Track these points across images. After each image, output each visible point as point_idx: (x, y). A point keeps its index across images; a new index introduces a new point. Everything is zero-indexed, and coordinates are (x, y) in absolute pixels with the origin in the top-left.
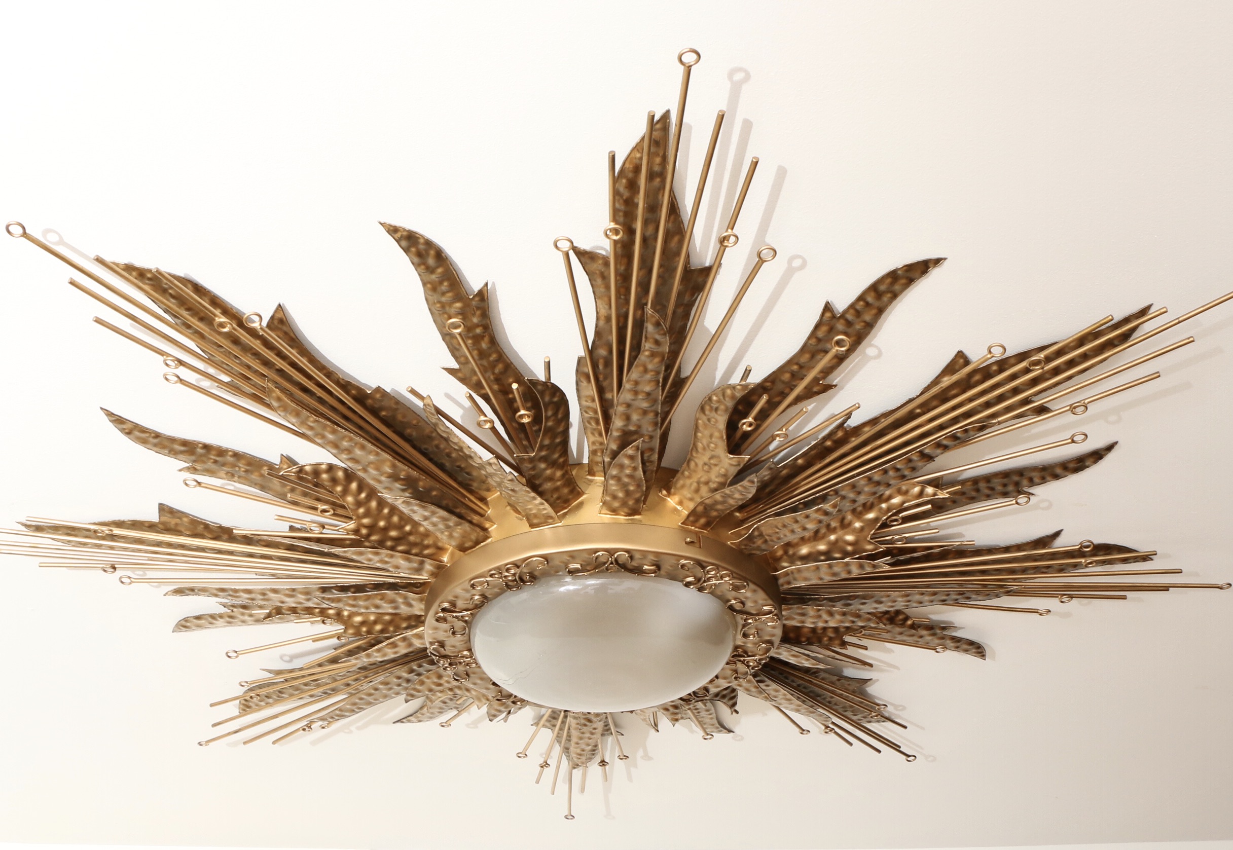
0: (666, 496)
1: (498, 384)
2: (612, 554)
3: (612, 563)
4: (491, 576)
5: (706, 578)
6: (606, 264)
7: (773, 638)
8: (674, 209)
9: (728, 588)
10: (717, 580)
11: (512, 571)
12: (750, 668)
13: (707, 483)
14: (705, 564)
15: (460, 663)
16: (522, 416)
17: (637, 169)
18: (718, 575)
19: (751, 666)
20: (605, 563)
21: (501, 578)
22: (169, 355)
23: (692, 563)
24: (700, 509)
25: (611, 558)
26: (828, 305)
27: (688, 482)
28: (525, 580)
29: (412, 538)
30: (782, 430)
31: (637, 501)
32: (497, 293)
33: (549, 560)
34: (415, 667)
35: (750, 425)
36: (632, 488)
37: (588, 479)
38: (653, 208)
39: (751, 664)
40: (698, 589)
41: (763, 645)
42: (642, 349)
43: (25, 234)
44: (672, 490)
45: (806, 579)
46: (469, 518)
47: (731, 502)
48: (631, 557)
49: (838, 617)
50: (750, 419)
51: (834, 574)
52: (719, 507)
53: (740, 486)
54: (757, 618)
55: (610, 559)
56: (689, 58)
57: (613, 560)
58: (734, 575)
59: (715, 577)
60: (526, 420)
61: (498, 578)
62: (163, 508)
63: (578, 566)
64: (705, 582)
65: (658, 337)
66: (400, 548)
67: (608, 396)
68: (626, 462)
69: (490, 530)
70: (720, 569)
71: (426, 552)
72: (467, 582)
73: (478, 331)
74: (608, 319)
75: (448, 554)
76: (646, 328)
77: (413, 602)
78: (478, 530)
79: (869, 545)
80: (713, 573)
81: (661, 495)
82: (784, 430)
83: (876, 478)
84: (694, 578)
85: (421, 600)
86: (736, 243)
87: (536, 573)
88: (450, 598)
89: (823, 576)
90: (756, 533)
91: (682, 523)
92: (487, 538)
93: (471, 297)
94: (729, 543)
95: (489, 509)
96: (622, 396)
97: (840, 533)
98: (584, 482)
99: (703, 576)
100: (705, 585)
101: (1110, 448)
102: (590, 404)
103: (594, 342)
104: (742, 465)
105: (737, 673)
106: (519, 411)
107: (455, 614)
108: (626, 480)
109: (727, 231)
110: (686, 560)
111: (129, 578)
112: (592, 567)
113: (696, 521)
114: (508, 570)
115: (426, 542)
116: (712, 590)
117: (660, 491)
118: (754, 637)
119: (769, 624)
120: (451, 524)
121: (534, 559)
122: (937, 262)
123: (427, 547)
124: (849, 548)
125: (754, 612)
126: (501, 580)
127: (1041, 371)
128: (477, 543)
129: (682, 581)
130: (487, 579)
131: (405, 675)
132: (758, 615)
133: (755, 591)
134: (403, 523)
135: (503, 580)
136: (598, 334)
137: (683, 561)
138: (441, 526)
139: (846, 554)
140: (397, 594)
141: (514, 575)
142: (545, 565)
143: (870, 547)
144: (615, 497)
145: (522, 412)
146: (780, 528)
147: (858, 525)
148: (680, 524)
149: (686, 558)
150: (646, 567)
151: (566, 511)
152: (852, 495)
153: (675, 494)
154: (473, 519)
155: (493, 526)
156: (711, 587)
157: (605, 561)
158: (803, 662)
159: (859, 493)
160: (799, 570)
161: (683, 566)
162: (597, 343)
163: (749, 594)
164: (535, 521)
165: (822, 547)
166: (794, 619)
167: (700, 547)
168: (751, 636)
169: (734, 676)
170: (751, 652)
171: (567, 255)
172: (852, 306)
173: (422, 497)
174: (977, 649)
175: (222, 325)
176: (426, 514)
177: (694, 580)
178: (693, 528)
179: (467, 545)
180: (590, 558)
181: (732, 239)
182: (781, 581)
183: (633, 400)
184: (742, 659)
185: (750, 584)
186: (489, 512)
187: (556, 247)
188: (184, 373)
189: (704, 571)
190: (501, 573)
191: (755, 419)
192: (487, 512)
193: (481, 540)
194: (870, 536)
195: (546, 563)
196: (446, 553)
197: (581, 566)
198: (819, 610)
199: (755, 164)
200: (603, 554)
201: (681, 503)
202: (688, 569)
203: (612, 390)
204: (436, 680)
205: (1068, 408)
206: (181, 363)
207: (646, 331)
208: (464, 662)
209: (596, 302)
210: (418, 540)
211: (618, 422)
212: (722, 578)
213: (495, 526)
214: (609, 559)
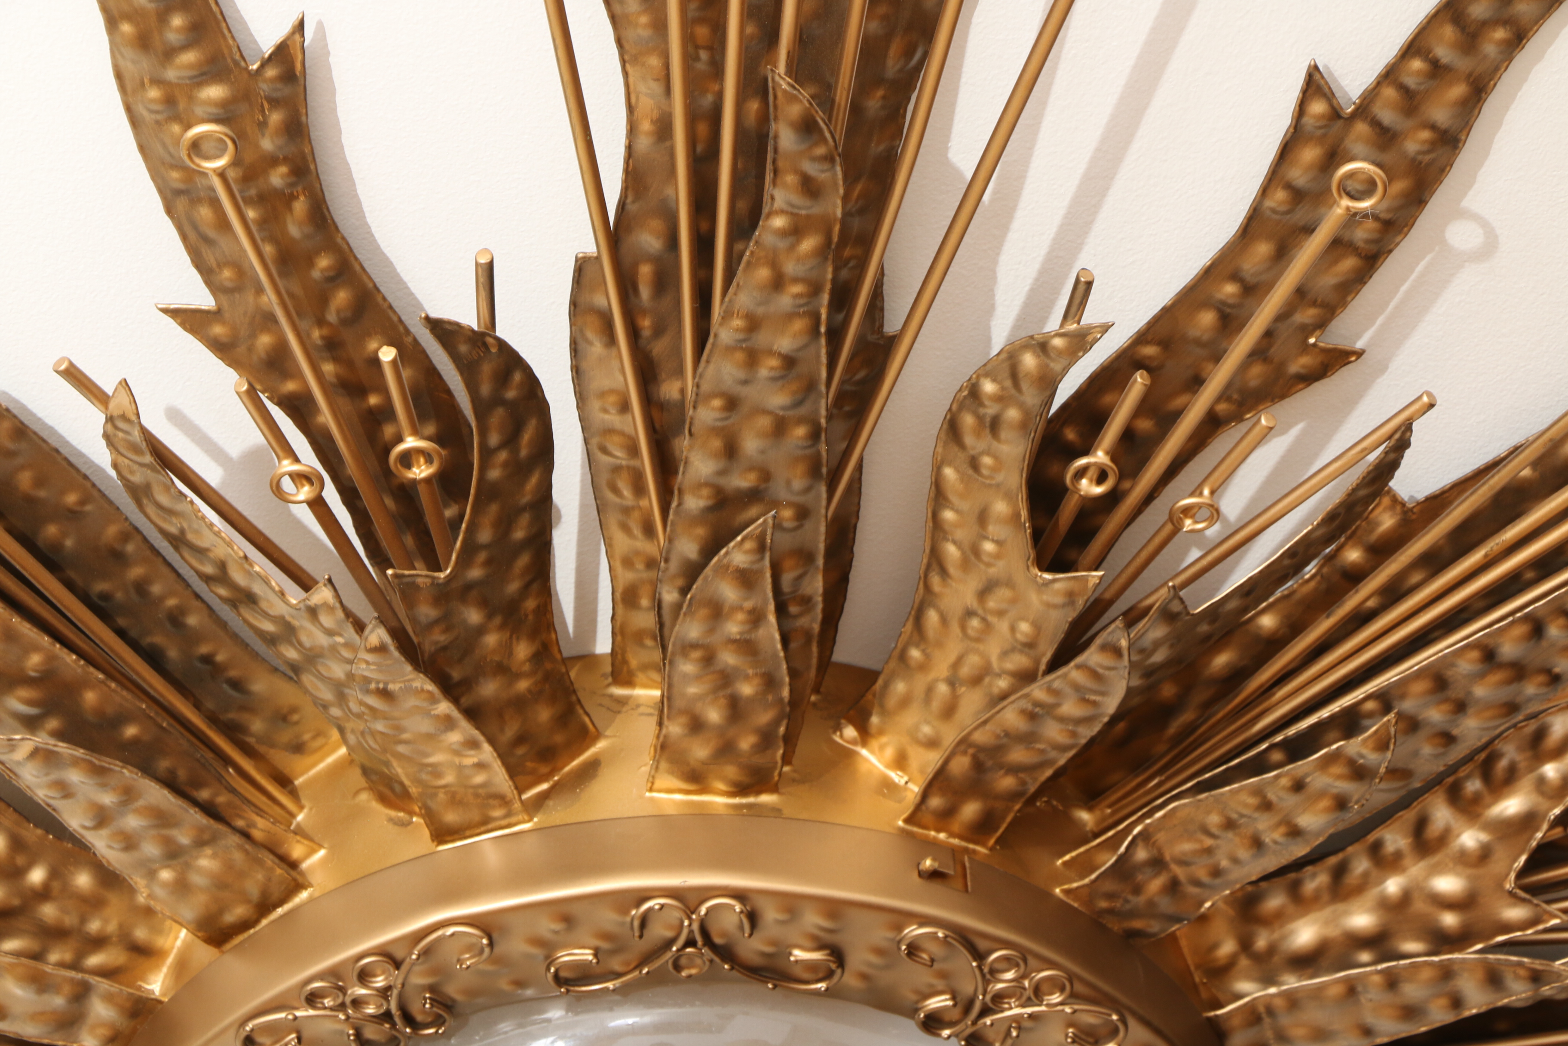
0: (854, 743)
1: (339, 358)
2: (692, 909)
3: (691, 943)
4: (312, 999)
5: (988, 997)
9: (1061, 1038)
10: (1023, 1007)
11: (380, 982)
13: (978, 679)
14: (982, 945)
16: (407, 459)
18: (1026, 983)
20: (671, 942)
21: (342, 1007)
23: (940, 935)
24: (960, 767)
25: (690, 918)
26: (1318, 78)
28: (419, 1018)
29: (48, 911)
30: (1204, 496)
33: (495, 936)
35: (1101, 478)
36: (747, 691)
37: (611, 697)
40: (966, 1040)
42: (766, 209)
44: (875, 721)
46: (238, 825)
47: (1057, 733)
48: (753, 918)
50: (1100, 458)
51: (1409, 1012)
52: (1019, 756)
53: (1081, 670)
55: (686, 923)
57: (695, 927)
58: (1079, 988)
59: (1015, 992)
60: (420, 475)
61: (331, 1009)
63: (586, 955)
64: (986, 1011)
65: (811, 169)
66: (13, 944)
68: (728, 593)
69: (303, 865)
70: (1032, 962)
71: (95, 960)
72: (232, 1032)
73: (278, 178)
74: (662, 128)
75: (165, 969)
76: (777, 143)
78: (268, 860)
80: (1011, 976)
81: (837, 737)
82: (1205, 493)
83: (1509, 649)
84: (954, 998)
87: (452, 990)
89: (1370, 1019)
91: (905, 822)
92: (298, 886)
93: (254, 67)
94: (1055, 890)
95: (301, 806)
96: (710, 372)
97: (1416, 869)
98: (602, 706)
99: (980, 990)
100: (988, 1022)
102: (615, 419)
103: (622, 204)
104: (1080, 605)
106: (400, 441)
108: (729, 659)
110: (921, 925)
112: (632, 958)
113: (947, 810)
114: (364, 976)
115: (94, 926)
116: (1009, 1041)
117: (837, 725)
121: (450, 930)
124: (1450, 920)
126: (342, 1017)
128: (265, 907)
129: (911, 1012)
130: (298, 1013)
134: (20, 860)
135: (348, 1018)
136: (634, 175)
137: (914, 931)
138: (151, 849)
139: (1441, 940)
141: (384, 992)
142: (482, 951)
145: (409, 441)
146: (1217, 834)
147: (1470, 839)
148: (899, 823)
149: (924, 920)
150: (799, 954)
151: (545, 785)
152: (1436, 716)
153: (881, 733)
154: (253, 829)
155: (313, 854)
156: (1009, 1034)
157: (669, 934)
160: (1294, 1001)
161: (913, 950)
162: (634, 203)
164: (452, 822)
165: (1362, 920)
167: (967, 894)
172: (1389, 79)
176: (108, 799)
177: (950, 1005)
178: (940, 832)
179: (237, 912)
180: (622, 924)
183: (744, 383)
185: (1132, 1023)
186: (300, 816)
189: (980, 967)
190: (343, 990)
191: (1115, 458)
192: (293, 814)
193: (276, 895)
195: (485, 941)
196: (158, 967)
197: (596, 955)
200: (662, 906)
202: (932, 961)
207: (776, 153)
210: (70, 920)
211: (699, 468)
212: (1038, 994)
213: (323, 853)
214: (682, 923)
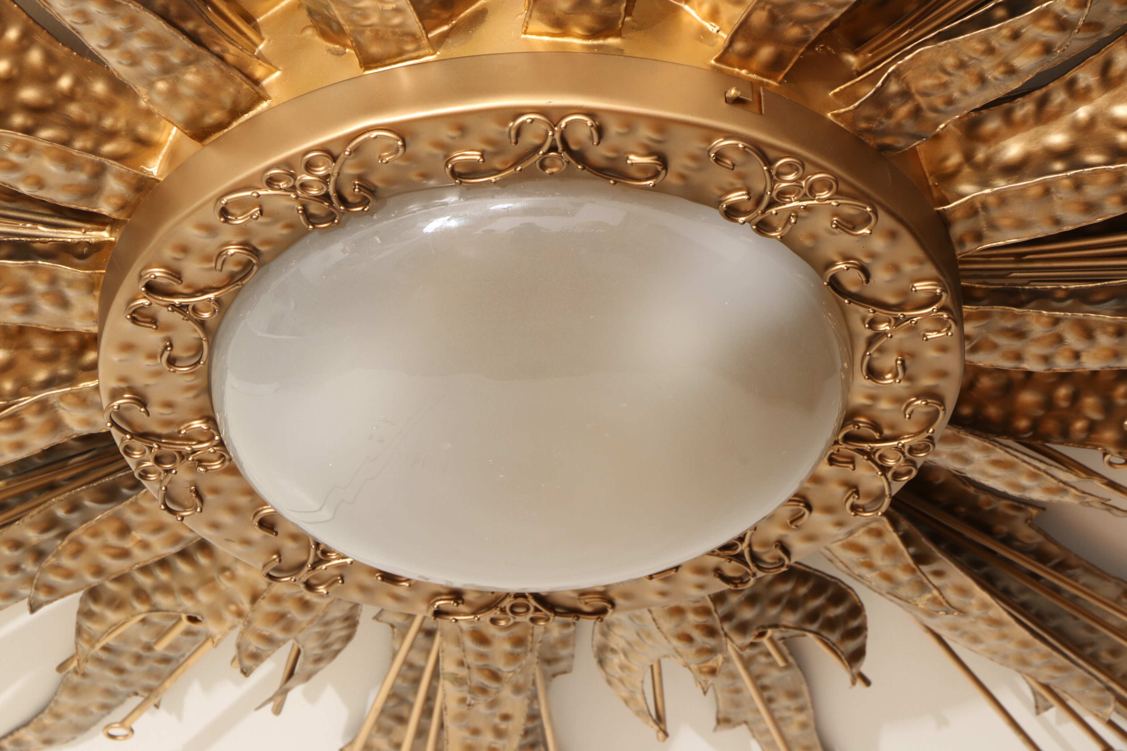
2: (555, 123)
3: (553, 148)
4: (271, 182)
5: (774, 193)
9: (828, 225)
10: (800, 201)
11: (321, 171)
12: (889, 475)
14: (771, 154)
15: (183, 456)
18: (803, 183)
19: (890, 468)
20: (539, 147)
21: (293, 188)
23: (740, 146)
25: (553, 130)
28: (350, 199)
29: (74, 110)
33: (407, 139)
34: (61, 513)
39: (891, 462)
40: (757, 225)
41: (919, 402)
45: (1021, 224)
46: (216, 50)
48: (600, 130)
49: (1105, 340)
51: (1090, 207)
54: (899, 314)
55: (550, 133)
57: (557, 136)
58: (843, 187)
59: (795, 189)
61: (285, 190)
63: (475, 156)
64: (772, 204)
69: (264, 82)
70: (808, 167)
71: (108, 148)
72: (211, 204)
75: (161, 157)
77: (71, 294)
78: (238, 77)
80: (792, 178)
84: (748, 194)
85: (91, 286)
87: (375, 179)
88: (168, 254)
89: (1059, 213)
90: (895, 89)
91: (716, 61)
92: (260, 98)
94: (828, 113)
95: (262, 38)
99: (769, 188)
100: (774, 212)
105: (857, 492)
107: (177, 301)
110: (726, 138)
112: (509, 158)
113: (749, 52)
114: (309, 167)
115: (108, 122)
116: (789, 227)
118: (896, 376)
119: (932, 335)
120: (175, 57)
121: (374, 134)
123: (111, 135)
125: (892, 300)
126: (293, 196)
128: (235, 113)
129: (716, 204)
130: (261, 192)
132: (899, 307)
133: (893, 235)
134: (52, 70)
135: (298, 197)
137: (720, 143)
138: (150, 66)
140: (31, 268)
141: (325, 179)
142: (397, 151)
146: (953, 73)
148: (710, 63)
149: (729, 135)
150: (634, 159)
151: (449, 26)
154: (227, 53)
155: (271, 74)
156: (788, 220)
157: (537, 141)
160: (1002, 199)
161: (719, 157)
163: (879, 244)
164: (376, 53)
165: (1057, 138)
167: (761, 116)
168: (889, 376)
169: (851, 500)
170: (892, 427)
176: (118, 26)
177: (746, 199)
178: (742, 69)
179: (215, 116)
180: (503, 133)
182: (958, 229)
184: (866, 446)
185: (881, 213)
186: (261, 45)
189: (769, 171)
190: (294, 176)
192: (257, 44)
193: (243, 104)
195: (400, 143)
196: (156, 155)
197: (482, 156)
198: (1056, 321)
200: (533, 120)
202: (734, 165)
204: (113, 540)
208: (194, 452)
210: (90, 117)
212: (812, 190)
213: (278, 74)
214: (547, 133)
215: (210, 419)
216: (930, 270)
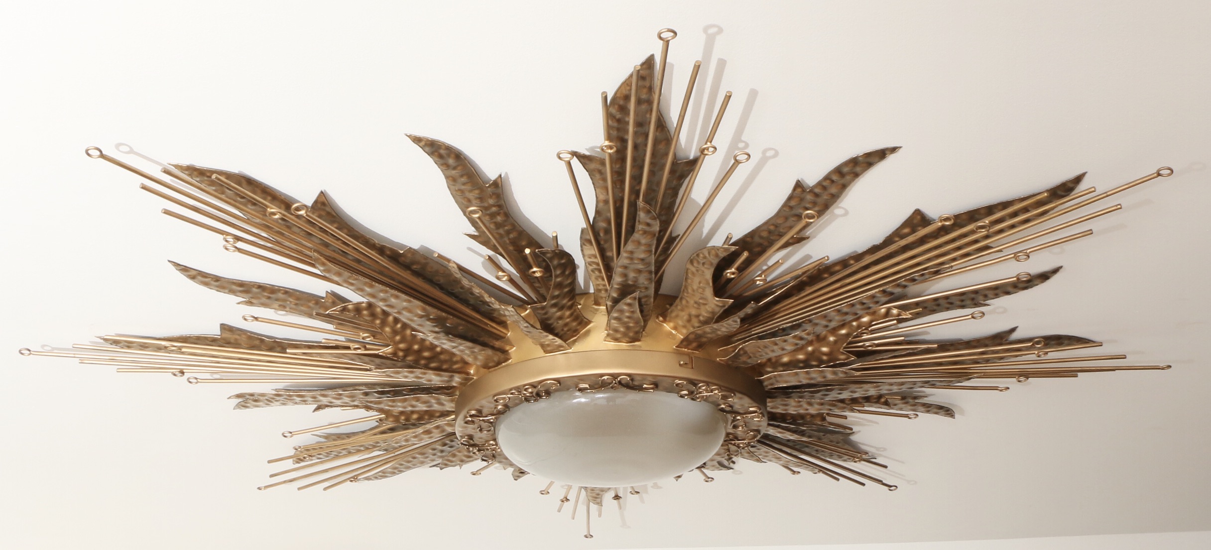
0: (662, 322)
1: (514, 246)
2: (616, 377)
3: (616, 383)
4: (512, 393)
5: (698, 392)
6: (603, 163)
7: (760, 428)
8: (662, 125)
9: (718, 397)
10: (708, 393)
11: (530, 390)
12: (741, 448)
13: (698, 316)
14: (696, 382)
15: (487, 449)
16: (534, 272)
17: (627, 98)
18: (708, 389)
19: (741, 447)
20: (610, 383)
21: (520, 394)
22: (228, 234)
23: (685, 381)
24: (692, 336)
25: (615, 381)
26: (799, 183)
27: (682, 314)
28: (541, 394)
29: (442, 357)
30: (761, 276)
31: (637, 333)
32: (510, 180)
33: (561, 382)
34: (448, 442)
35: (733, 273)
36: (631, 325)
37: (594, 308)
38: (641, 124)
39: (741, 445)
40: (692, 398)
41: (751, 433)
42: (636, 230)
43: (102, 156)
44: (668, 319)
45: (786, 382)
46: (491, 344)
47: (719, 333)
48: (632, 380)
49: (817, 406)
50: (733, 270)
51: (811, 379)
52: (709, 336)
53: (726, 324)
54: (744, 416)
56: (666, 35)
57: (617, 381)
58: (723, 389)
59: (706, 390)
60: (538, 275)
61: (518, 394)
62: (224, 327)
63: (587, 386)
64: (697, 394)
65: (649, 221)
66: (433, 365)
67: (609, 254)
68: (625, 308)
69: (510, 351)
70: (710, 385)
71: (455, 367)
72: (491, 397)
73: (494, 209)
74: (606, 202)
75: (474, 368)
76: (639, 215)
77: (445, 403)
78: (499, 354)
79: (842, 355)
80: (704, 388)
81: (657, 321)
82: (763, 276)
83: (845, 310)
84: (688, 392)
85: (452, 401)
86: (714, 152)
87: (550, 390)
88: (477, 407)
89: (801, 379)
90: (742, 352)
91: (676, 347)
92: (507, 360)
93: (487, 185)
94: (718, 359)
95: (509, 332)
96: (620, 261)
97: (816, 345)
98: (591, 311)
99: (696, 390)
100: (698, 396)
101: (1055, 271)
102: (593, 260)
103: (594, 218)
104: (727, 307)
105: (729, 451)
106: (532, 268)
107: (481, 419)
108: (626, 320)
109: (706, 144)
111: (196, 379)
112: (599, 386)
113: (688, 345)
114: (525, 389)
115: (454, 360)
116: (704, 399)
117: (657, 318)
118: (743, 428)
119: (755, 419)
120: (476, 350)
121: (549, 382)
122: (894, 150)
123: (456, 363)
124: (825, 358)
125: (741, 412)
126: (520, 396)
127: (986, 232)
128: (499, 363)
129: (678, 393)
130: (509, 395)
131: (440, 448)
132: (745, 413)
133: (741, 398)
135: (522, 396)
136: (598, 212)
137: (678, 380)
138: (468, 351)
139: (821, 362)
140: (429, 397)
141: (531, 393)
142: (557, 384)
143: (842, 357)
144: (616, 331)
145: (535, 269)
146: (762, 348)
147: (832, 339)
148: (674, 347)
149: (680, 379)
150: (645, 386)
151: (575, 338)
152: (824, 322)
153: (670, 321)
154: (495, 344)
155: (512, 348)
156: (703, 397)
157: (610, 381)
158: (788, 436)
159: (830, 321)
160: (781, 375)
161: (677, 385)
162: (598, 218)
163: (736, 400)
164: (549, 349)
165: (801, 357)
166: (778, 408)
167: (693, 368)
168: (740, 427)
169: (727, 453)
170: (741, 437)
171: (569, 164)
172: (819, 184)
173: (451, 333)
174: (947, 411)
175: (274, 214)
176: (454, 343)
177: (687, 393)
178: (686, 350)
179: (491, 365)
180: (597, 380)
181: (711, 149)
182: (765, 383)
183: (630, 264)
184: (733, 442)
185: (737, 393)
186: (509, 334)
187: (560, 158)
188: (240, 245)
189: (696, 387)
190: (520, 391)
191: (737, 269)
192: (507, 335)
193: (502, 361)
194: (842, 348)
196: (472, 368)
197: (589, 386)
198: (800, 402)
199: (728, 98)
200: (608, 377)
201: (675, 328)
202: (683, 385)
203: (612, 250)
204: (466, 453)
205: (1013, 256)
206: (238, 239)
207: (639, 217)
208: (491, 448)
209: (595, 190)
210: (448, 358)
211: (617, 279)
212: (712, 391)
213: (515, 348)
214: (613, 381)
215: (495, 440)
216: (755, 404)
